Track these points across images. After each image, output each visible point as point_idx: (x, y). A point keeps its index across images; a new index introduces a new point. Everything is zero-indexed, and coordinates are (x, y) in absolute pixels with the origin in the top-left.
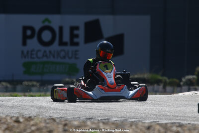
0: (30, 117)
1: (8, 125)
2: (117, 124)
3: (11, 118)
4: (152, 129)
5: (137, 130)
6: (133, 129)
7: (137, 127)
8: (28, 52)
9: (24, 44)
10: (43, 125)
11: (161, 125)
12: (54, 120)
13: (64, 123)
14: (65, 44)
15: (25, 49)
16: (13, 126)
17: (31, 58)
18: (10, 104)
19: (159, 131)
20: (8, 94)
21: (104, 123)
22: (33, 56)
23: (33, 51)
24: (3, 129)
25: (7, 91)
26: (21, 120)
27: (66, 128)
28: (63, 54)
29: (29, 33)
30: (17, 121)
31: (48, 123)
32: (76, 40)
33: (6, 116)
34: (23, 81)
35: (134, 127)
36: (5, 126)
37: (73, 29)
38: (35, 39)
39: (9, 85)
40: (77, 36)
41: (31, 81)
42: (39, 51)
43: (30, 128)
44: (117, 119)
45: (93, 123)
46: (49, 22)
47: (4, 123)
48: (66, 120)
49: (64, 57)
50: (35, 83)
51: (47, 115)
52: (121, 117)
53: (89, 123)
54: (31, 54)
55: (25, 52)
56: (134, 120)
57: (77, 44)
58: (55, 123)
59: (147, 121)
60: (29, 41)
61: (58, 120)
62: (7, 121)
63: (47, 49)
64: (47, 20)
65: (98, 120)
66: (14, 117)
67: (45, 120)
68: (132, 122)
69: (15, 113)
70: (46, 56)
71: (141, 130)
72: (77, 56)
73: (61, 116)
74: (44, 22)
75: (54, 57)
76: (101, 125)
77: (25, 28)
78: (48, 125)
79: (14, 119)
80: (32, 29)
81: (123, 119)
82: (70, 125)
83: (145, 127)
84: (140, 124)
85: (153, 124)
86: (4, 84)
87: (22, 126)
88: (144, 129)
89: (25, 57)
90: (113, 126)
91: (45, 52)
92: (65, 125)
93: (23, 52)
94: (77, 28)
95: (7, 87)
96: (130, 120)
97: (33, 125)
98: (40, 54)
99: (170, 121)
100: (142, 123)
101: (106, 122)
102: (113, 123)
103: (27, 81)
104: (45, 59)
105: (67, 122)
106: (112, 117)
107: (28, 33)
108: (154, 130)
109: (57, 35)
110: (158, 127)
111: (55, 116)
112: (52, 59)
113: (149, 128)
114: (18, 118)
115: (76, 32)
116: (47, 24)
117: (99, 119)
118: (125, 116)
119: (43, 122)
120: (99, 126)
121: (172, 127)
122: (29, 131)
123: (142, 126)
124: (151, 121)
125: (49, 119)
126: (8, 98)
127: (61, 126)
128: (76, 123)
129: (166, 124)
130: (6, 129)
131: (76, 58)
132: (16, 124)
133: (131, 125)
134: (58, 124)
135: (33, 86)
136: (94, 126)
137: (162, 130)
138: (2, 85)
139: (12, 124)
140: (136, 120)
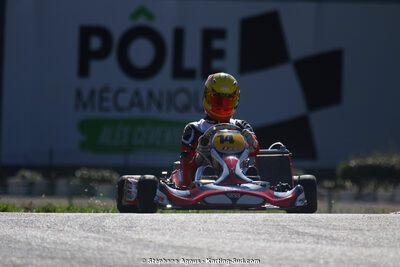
8: (92, 93)
14: (190, 74)
15: (86, 85)
17: (102, 109)
22: (105, 104)
23: (106, 89)
28: (182, 99)
29: (95, 43)
34: (78, 168)
37: (211, 35)
38: (112, 60)
39: (38, 178)
40: (220, 54)
41: (97, 167)
42: (122, 90)
46: (150, 16)
49: (186, 108)
50: (107, 174)
54: (102, 99)
55: (86, 95)
60: (95, 66)
64: (142, 11)
70: (140, 105)
74: (134, 16)
75: (159, 106)
77: (86, 32)
80: (104, 33)
86: (28, 174)
89: (85, 107)
91: (137, 93)
93: (79, 94)
94: (221, 34)
95: (32, 184)
98: (124, 100)
103: (90, 167)
104: (136, 113)
109: (168, 52)
112: (154, 113)
115: (217, 44)
116: (142, 21)
135: (103, 181)
138: (23, 177)
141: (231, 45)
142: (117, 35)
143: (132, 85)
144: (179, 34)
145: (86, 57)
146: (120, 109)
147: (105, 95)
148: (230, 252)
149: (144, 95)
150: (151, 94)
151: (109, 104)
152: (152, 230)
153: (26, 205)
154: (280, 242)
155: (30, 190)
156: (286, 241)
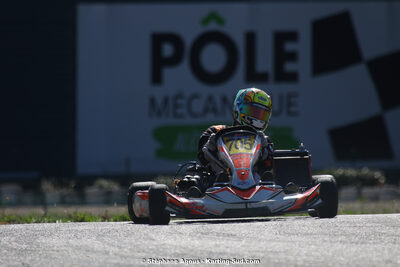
8: (166, 100)
9: (157, 78)
15: (159, 93)
17: (176, 115)
22: (179, 111)
23: (179, 96)
29: (168, 50)
32: (289, 67)
37: (282, 38)
38: (184, 67)
39: (115, 187)
40: (293, 57)
42: (195, 96)
46: (220, 21)
54: (176, 106)
55: (159, 101)
57: (293, 77)
60: (168, 73)
63: (217, 91)
64: (213, 17)
70: (214, 110)
72: (293, 109)
74: (206, 21)
77: (158, 39)
80: (176, 40)
86: (105, 183)
89: (159, 114)
91: (210, 99)
93: (152, 101)
94: (292, 36)
95: (109, 193)
98: (198, 106)
107: (165, 51)
109: (240, 56)
115: (289, 47)
116: (213, 26)
131: (290, 113)
138: (101, 187)
141: (303, 47)
142: (189, 39)
143: (205, 90)
144: (251, 38)
145: (159, 65)
146: (193, 115)
147: (179, 101)
148: (306, 255)
149: (218, 101)
150: (224, 100)
151: (183, 111)
152: (228, 235)
153: (103, 214)
154: (357, 243)
155: (108, 199)
156: (362, 243)
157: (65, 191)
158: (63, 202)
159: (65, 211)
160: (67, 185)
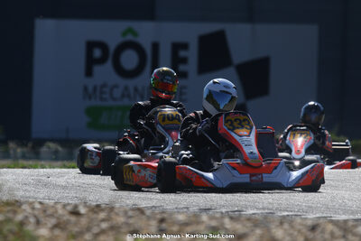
0: (98, 206)
1: (58, 218)
2: (257, 220)
3: (64, 206)
4: (319, 230)
5: (291, 231)
6: (285, 230)
7: (292, 227)
8: (95, 89)
9: (89, 73)
10: (121, 219)
11: (335, 223)
12: (141, 211)
13: (159, 217)
15: (90, 83)
16: (68, 222)
17: (102, 99)
18: (62, 181)
19: (332, 234)
20: (59, 163)
21: (231, 218)
22: (104, 96)
23: (104, 86)
24: (50, 225)
25: (57, 159)
26: (82, 210)
27: (164, 225)
30: (75, 213)
31: (131, 217)
32: (182, 68)
33: (56, 203)
35: (286, 226)
36: (53, 221)
38: (109, 65)
39: (60, 149)
40: (184, 61)
42: (116, 86)
43: (98, 225)
44: (255, 211)
45: (212, 218)
46: (135, 34)
47: (51, 216)
48: (163, 212)
51: (128, 202)
52: (264, 209)
53: (204, 218)
54: (102, 93)
55: (90, 89)
56: (286, 213)
57: (184, 75)
58: (144, 217)
59: (311, 216)
60: (97, 69)
61: (148, 212)
62: (56, 212)
63: (131, 83)
64: (130, 31)
65: (222, 213)
66: (69, 204)
67: (126, 212)
68: (284, 217)
69: (71, 198)
70: (129, 96)
71: (299, 231)
73: (154, 204)
74: (124, 34)
76: (227, 221)
78: (131, 221)
79: (69, 208)
80: (103, 46)
81: (266, 211)
82: (169, 221)
83: (305, 226)
84: (298, 220)
85: (321, 221)
86: (52, 145)
87: (84, 221)
88: (304, 230)
89: (90, 98)
90: (249, 224)
91: (126, 88)
92: (162, 221)
93: (86, 88)
94: (185, 46)
95: (56, 152)
96: (279, 214)
97: (103, 220)
98: (117, 93)
99: (352, 217)
100: (302, 219)
101: (235, 216)
102: (249, 219)
104: (126, 102)
105: (165, 215)
106: (247, 208)
108: (323, 232)
109: (149, 57)
110: (330, 227)
111: (143, 204)
113: (313, 228)
114: (76, 206)
115: (182, 53)
116: (129, 37)
117: (224, 210)
118: (271, 207)
119: (121, 214)
120: (222, 224)
121: (355, 226)
122: (96, 230)
123: (300, 224)
124: (318, 215)
125: (133, 210)
126: (59, 170)
127: (154, 223)
128: (181, 217)
129: (346, 221)
130: (56, 226)
132: (73, 218)
133: (281, 223)
134: (149, 218)
136: (214, 223)
137: (338, 232)
138: (49, 148)
139: (65, 218)
140: (291, 213)
141: (192, 54)
142: (112, 46)
143: (122, 82)
144: (155, 47)
145: (91, 63)
146: (114, 99)
147: (104, 89)
149: (132, 91)
150: (136, 89)
151: (106, 96)
157: (25, 150)
158: (24, 157)
159: (25, 163)
160: (26, 146)
